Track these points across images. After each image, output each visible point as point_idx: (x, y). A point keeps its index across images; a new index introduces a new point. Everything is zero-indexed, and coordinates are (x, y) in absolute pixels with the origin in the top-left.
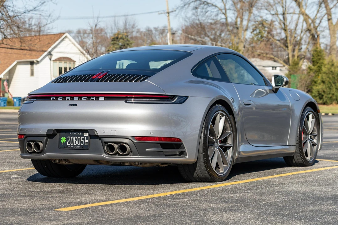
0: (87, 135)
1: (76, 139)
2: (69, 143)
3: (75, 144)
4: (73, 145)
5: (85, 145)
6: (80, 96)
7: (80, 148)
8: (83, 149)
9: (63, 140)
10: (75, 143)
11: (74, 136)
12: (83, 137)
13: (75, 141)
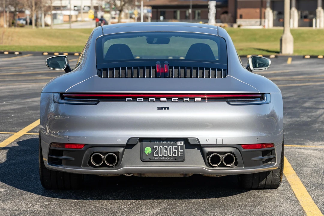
0: (182, 144)
1: (166, 149)
2: (157, 153)
3: (164, 155)
4: (163, 156)
5: (179, 156)
6: (169, 97)
7: (172, 160)
8: (176, 161)
9: (148, 151)
10: (166, 154)
11: (163, 145)
12: (177, 147)
13: (164, 151)
